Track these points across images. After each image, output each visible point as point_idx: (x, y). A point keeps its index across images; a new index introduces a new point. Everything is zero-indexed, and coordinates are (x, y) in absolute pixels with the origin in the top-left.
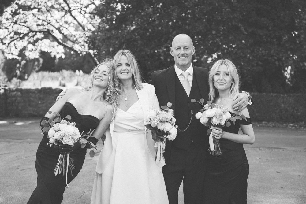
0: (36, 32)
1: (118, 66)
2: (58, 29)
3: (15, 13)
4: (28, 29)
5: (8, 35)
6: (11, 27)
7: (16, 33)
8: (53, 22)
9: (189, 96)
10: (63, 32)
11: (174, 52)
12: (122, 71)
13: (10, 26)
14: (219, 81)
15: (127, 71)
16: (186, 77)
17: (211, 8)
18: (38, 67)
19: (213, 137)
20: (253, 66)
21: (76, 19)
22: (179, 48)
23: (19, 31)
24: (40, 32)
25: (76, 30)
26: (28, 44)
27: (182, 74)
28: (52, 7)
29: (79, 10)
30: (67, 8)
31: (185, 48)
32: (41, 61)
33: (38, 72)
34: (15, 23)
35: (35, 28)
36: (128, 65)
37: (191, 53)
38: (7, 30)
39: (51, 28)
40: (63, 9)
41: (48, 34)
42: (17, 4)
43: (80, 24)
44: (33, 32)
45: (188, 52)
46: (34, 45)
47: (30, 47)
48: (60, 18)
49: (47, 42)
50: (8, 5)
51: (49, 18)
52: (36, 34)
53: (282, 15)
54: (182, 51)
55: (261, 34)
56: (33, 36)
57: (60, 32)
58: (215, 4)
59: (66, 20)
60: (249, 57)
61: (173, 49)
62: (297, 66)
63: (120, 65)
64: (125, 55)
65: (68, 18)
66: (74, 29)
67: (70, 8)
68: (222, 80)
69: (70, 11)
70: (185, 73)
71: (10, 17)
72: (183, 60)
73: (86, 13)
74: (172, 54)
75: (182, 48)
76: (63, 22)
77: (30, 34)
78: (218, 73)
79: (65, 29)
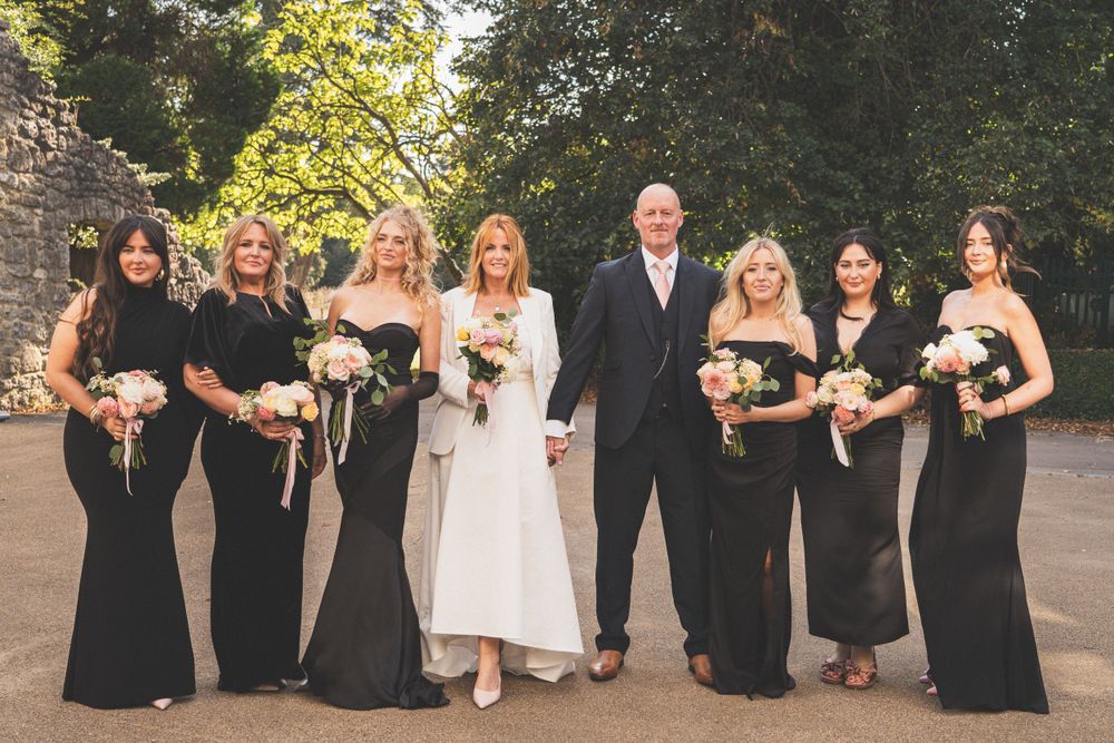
0: (317, 192)
1: (488, 249)
2: (368, 187)
3: (270, 150)
4: (298, 186)
5: (251, 200)
6: (260, 180)
7: (272, 196)
8: (357, 171)
9: (664, 308)
10: (378, 193)
11: (641, 220)
12: (495, 261)
13: (257, 178)
14: (757, 284)
15: (504, 262)
16: (663, 271)
17: (723, 144)
18: (315, 279)
19: (730, 425)
20: (817, 280)
21: (409, 168)
22: (653, 212)
23: (279, 191)
24: (325, 193)
25: (409, 191)
26: (298, 220)
27: (655, 266)
28: (355, 137)
29: (417, 145)
30: (388, 140)
31: (664, 212)
32: (323, 263)
33: (314, 288)
34: (270, 172)
35: (314, 184)
36: (506, 248)
37: (677, 223)
38: (250, 190)
39: (352, 185)
40: (381, 140)
41: (343, 197)
42: (274, 128)
43: (418, 177)
44: (309, 192)
45: (670, 221)
46: (311, 223)
47: (303, 226)
48: (372, 163)
49: (341, 217)
50: (253, 129)
51: (348, 161)
52: (316, 198)
53: (884, 165)
54: (658, 219)
55: (836, 208)
56: (310, 204)
57: (372, 194)
58: (734, 136)
59: (386, 167)
60: (810, 261)
61: (639, 214)
62: (918, 283)
63: (491, 247)
64: (503, 229)
65: (392, 162)
66: (403, 188)
67: (395, 140)
68: (764, 280)
69: (396, 147)
70: (663, 264)
71: (257, 158)
72: (660, 236)
73: (431, 151)
74: (637, 225)
75: (658, 213)
76: (379, 172)
77: (304, 200)
78: (754, 267)
79: (382, 188)
